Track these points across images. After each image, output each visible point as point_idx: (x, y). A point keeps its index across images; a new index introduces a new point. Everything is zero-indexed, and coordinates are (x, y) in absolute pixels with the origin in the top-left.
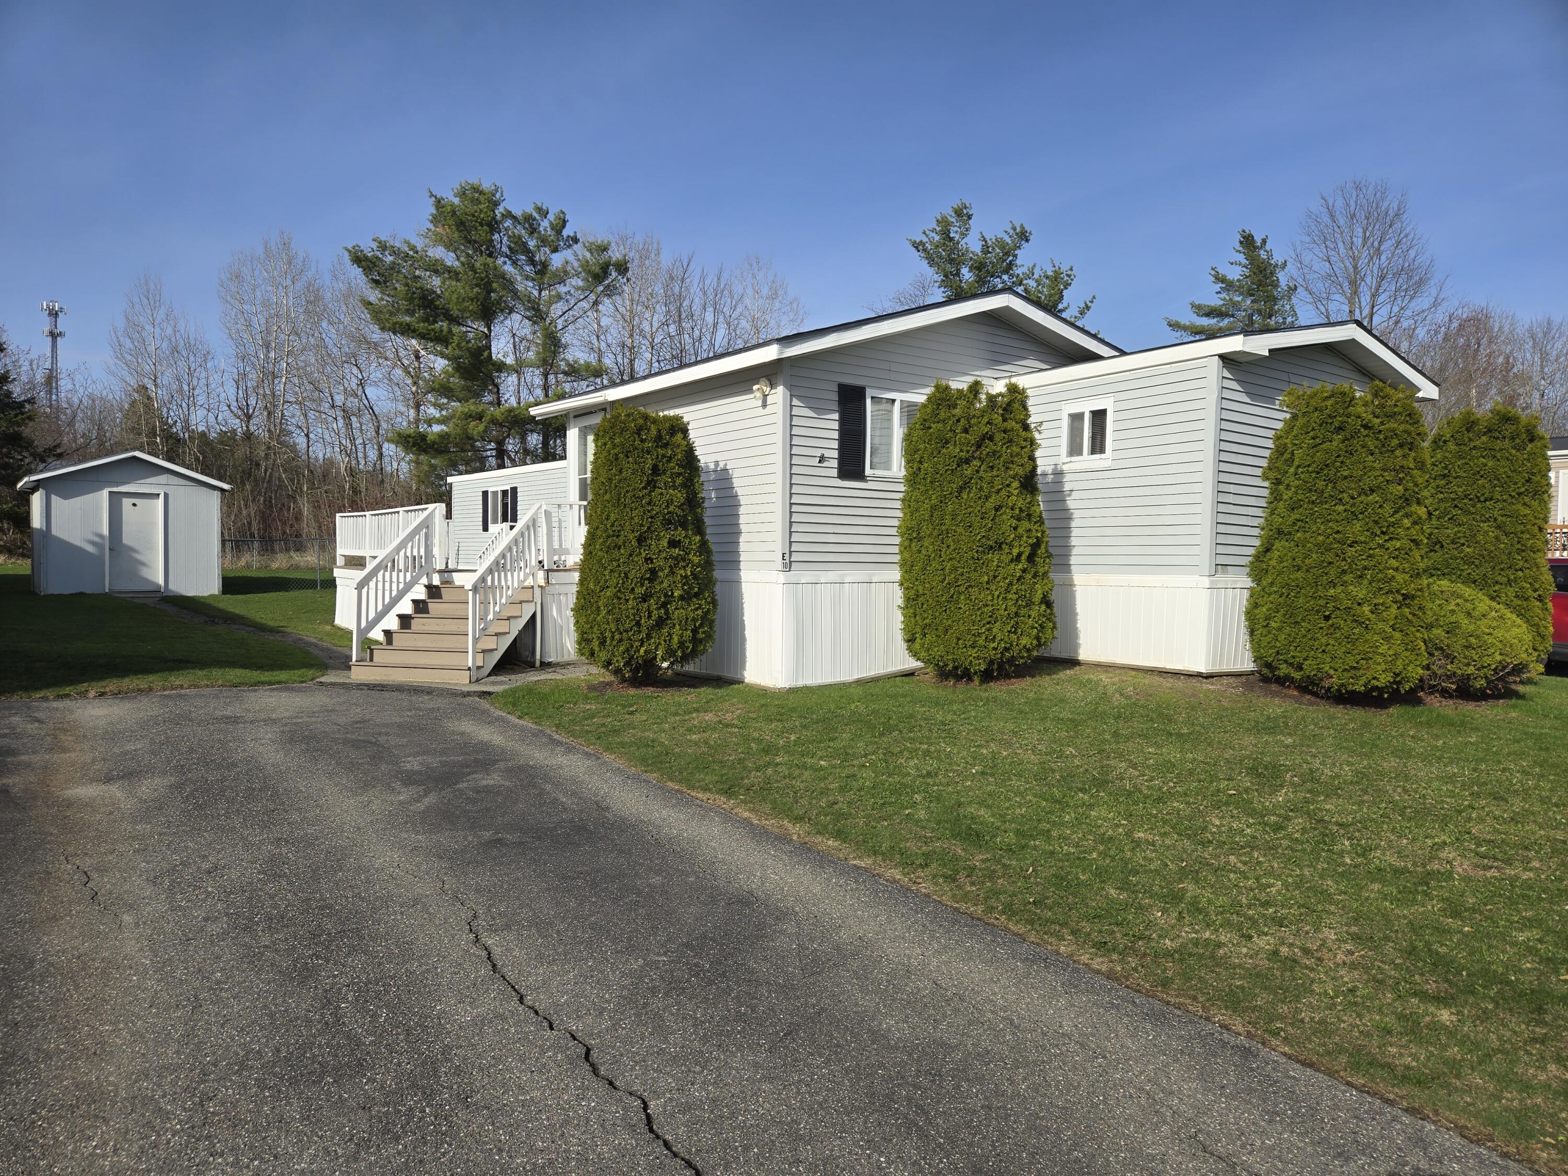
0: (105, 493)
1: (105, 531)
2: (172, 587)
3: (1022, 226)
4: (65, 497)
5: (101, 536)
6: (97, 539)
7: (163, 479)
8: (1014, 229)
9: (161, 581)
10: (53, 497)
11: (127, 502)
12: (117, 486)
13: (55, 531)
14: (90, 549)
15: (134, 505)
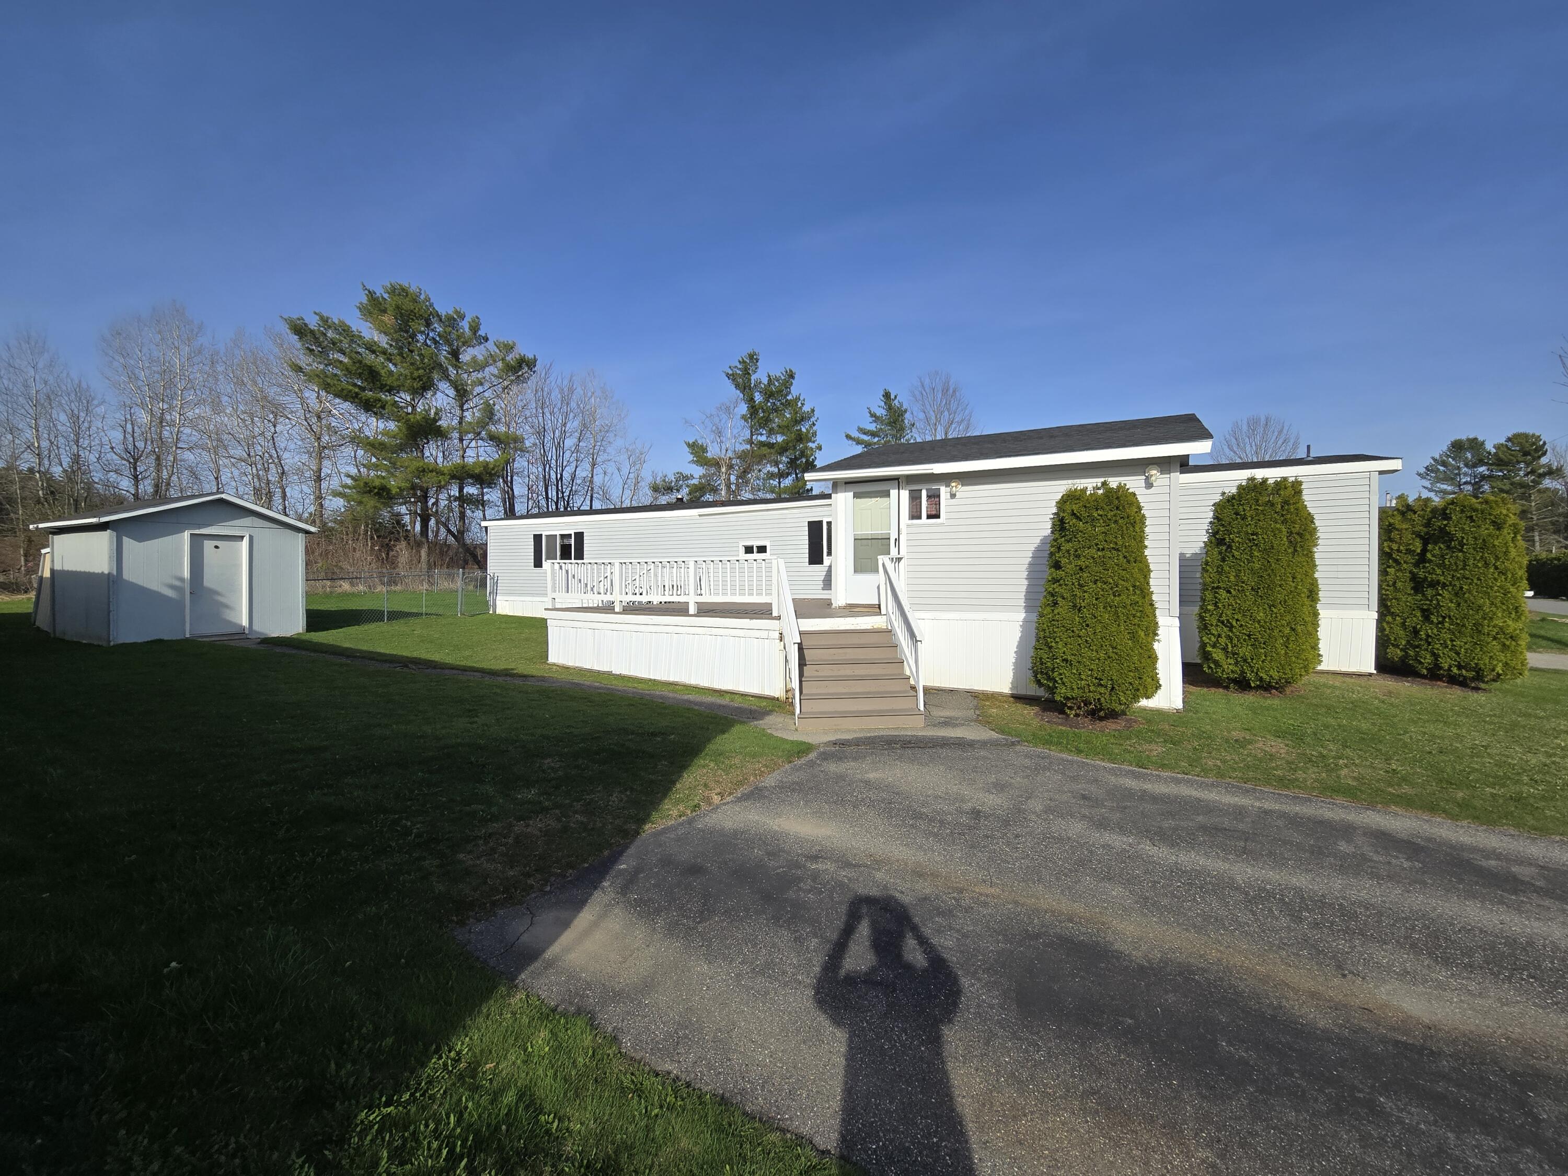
0: (186, 535)
1: (186, 574)
2: (256, 627)
3: (791, 371)
4: (140, 539)
5: (182, 580)
6: (177, 583)
7: (248, 521)
8: (787, 372)
9: (245, 622)
10: (125, 539)
11: (208, 545)
12: (199, 528)
13: (127, 575)
14: (170, 593)
15: (217, 547)
